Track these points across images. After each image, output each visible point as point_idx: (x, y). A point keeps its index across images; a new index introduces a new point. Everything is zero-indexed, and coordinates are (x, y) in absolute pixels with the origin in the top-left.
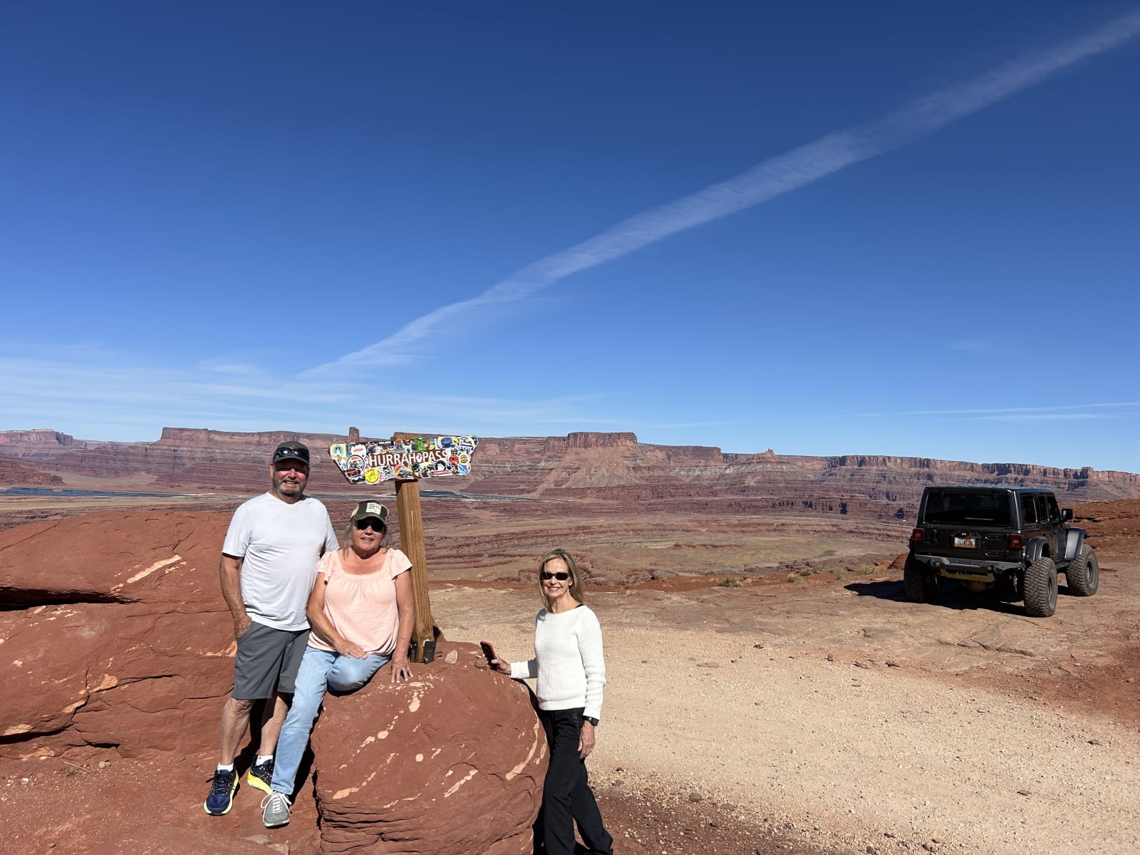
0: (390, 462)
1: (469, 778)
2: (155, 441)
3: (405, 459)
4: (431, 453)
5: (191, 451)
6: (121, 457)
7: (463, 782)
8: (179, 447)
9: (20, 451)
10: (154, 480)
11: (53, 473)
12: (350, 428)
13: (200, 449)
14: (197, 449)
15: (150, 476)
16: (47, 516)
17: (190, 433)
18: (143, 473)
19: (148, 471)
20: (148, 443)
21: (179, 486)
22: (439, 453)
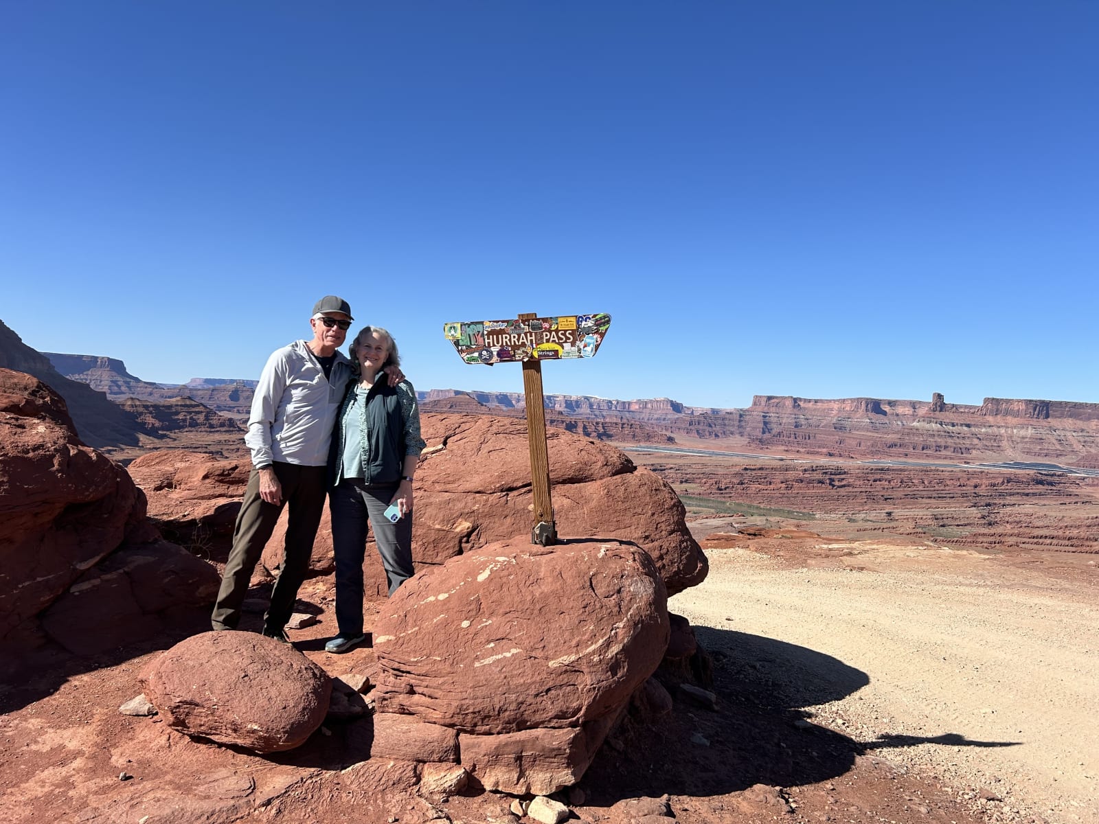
0: (506, 342)
1: (508, 655)
2: (747, 408)
3: (523, 339)
4: (553, 333)
5: (778, 417)
6: (720, 422)
7: (500, 656)
8: (768, 413)
9: (645, 415)
10: (746, 442)
11: (669, 434)
12: (934, 394)
13: (786, 415)
14: (783, 415)
15: (742, 438)
16: (665, 470)
17: (777, 401)
18: (737, 436)
19: (742, 434)
20: (741, 410)
21: (767, 448)
22: (562, 334)
